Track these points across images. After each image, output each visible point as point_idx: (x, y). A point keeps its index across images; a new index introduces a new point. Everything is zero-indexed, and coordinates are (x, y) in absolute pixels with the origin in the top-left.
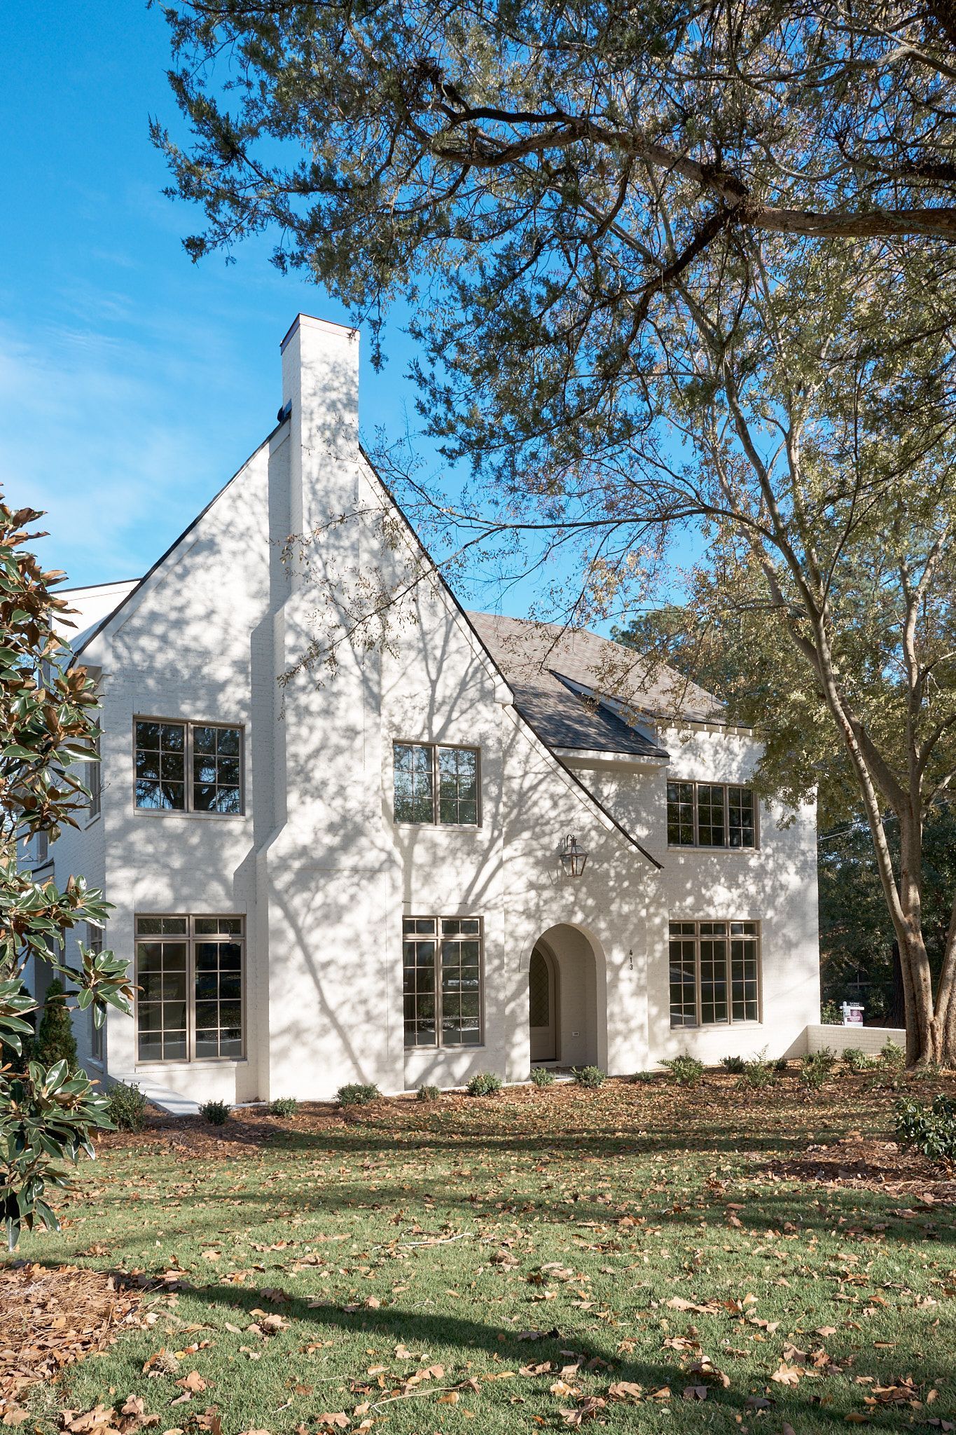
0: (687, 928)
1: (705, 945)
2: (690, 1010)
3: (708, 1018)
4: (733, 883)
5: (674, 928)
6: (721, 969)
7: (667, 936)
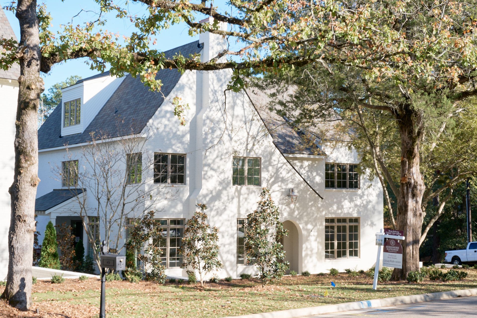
0: (332, 220)
1: (339, 227)
2: (332, 252)
3: (339, 256)
4: (351, 200)
5: (327, 220)
6: (344, 236)
7: (324, 224)
